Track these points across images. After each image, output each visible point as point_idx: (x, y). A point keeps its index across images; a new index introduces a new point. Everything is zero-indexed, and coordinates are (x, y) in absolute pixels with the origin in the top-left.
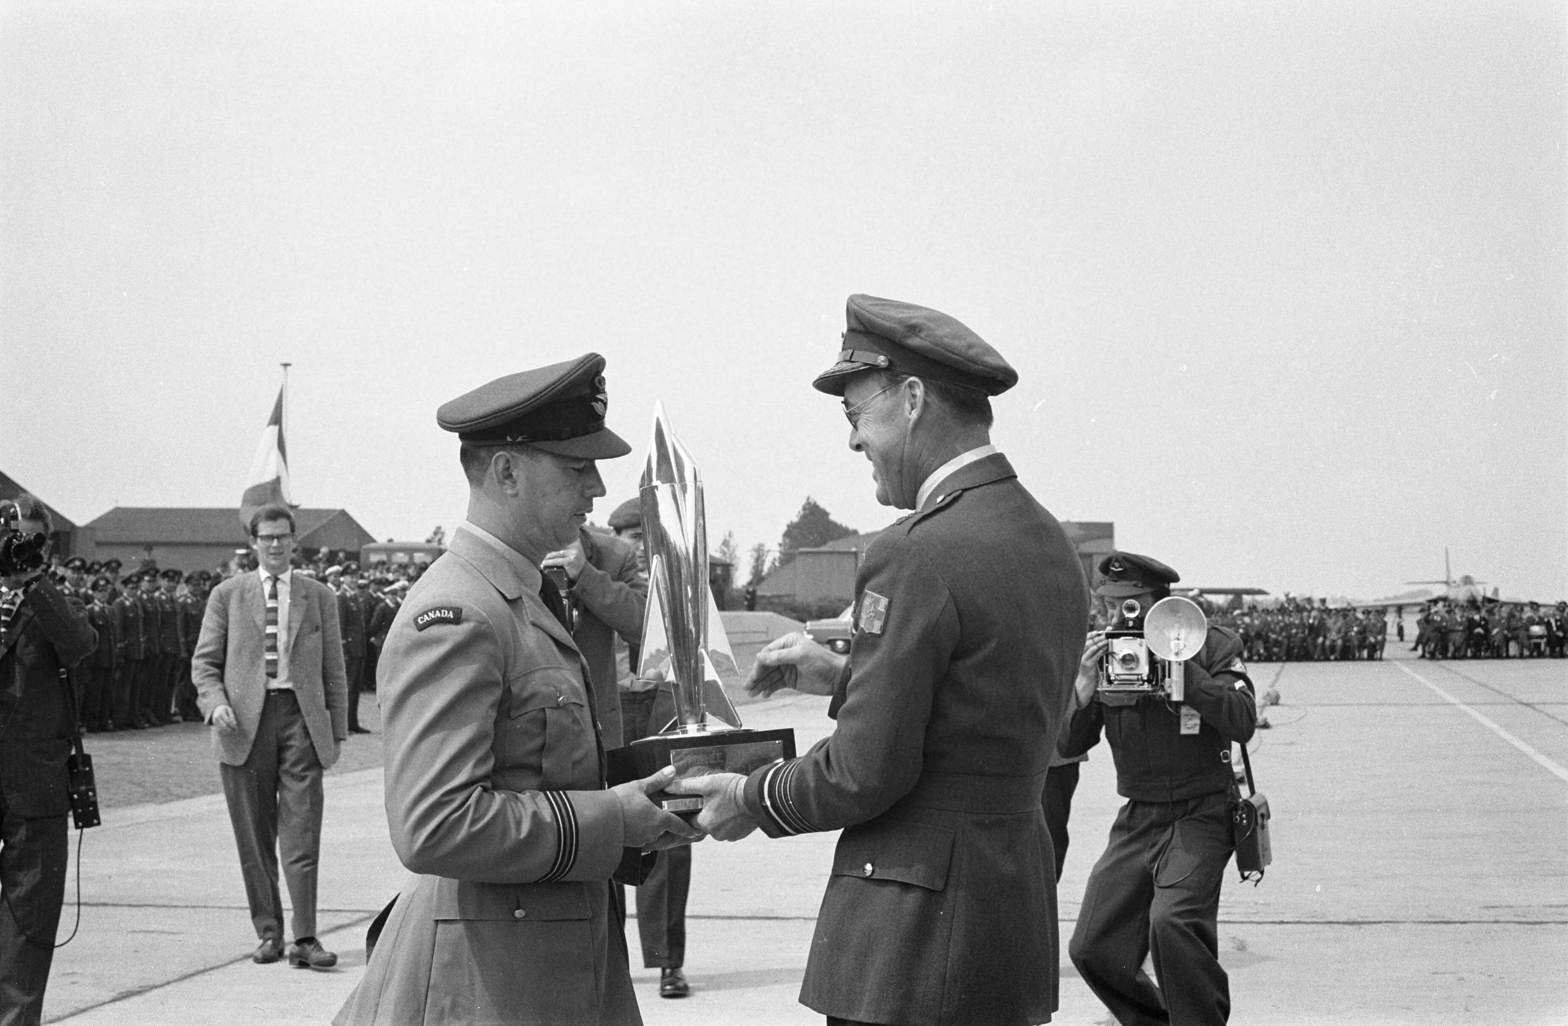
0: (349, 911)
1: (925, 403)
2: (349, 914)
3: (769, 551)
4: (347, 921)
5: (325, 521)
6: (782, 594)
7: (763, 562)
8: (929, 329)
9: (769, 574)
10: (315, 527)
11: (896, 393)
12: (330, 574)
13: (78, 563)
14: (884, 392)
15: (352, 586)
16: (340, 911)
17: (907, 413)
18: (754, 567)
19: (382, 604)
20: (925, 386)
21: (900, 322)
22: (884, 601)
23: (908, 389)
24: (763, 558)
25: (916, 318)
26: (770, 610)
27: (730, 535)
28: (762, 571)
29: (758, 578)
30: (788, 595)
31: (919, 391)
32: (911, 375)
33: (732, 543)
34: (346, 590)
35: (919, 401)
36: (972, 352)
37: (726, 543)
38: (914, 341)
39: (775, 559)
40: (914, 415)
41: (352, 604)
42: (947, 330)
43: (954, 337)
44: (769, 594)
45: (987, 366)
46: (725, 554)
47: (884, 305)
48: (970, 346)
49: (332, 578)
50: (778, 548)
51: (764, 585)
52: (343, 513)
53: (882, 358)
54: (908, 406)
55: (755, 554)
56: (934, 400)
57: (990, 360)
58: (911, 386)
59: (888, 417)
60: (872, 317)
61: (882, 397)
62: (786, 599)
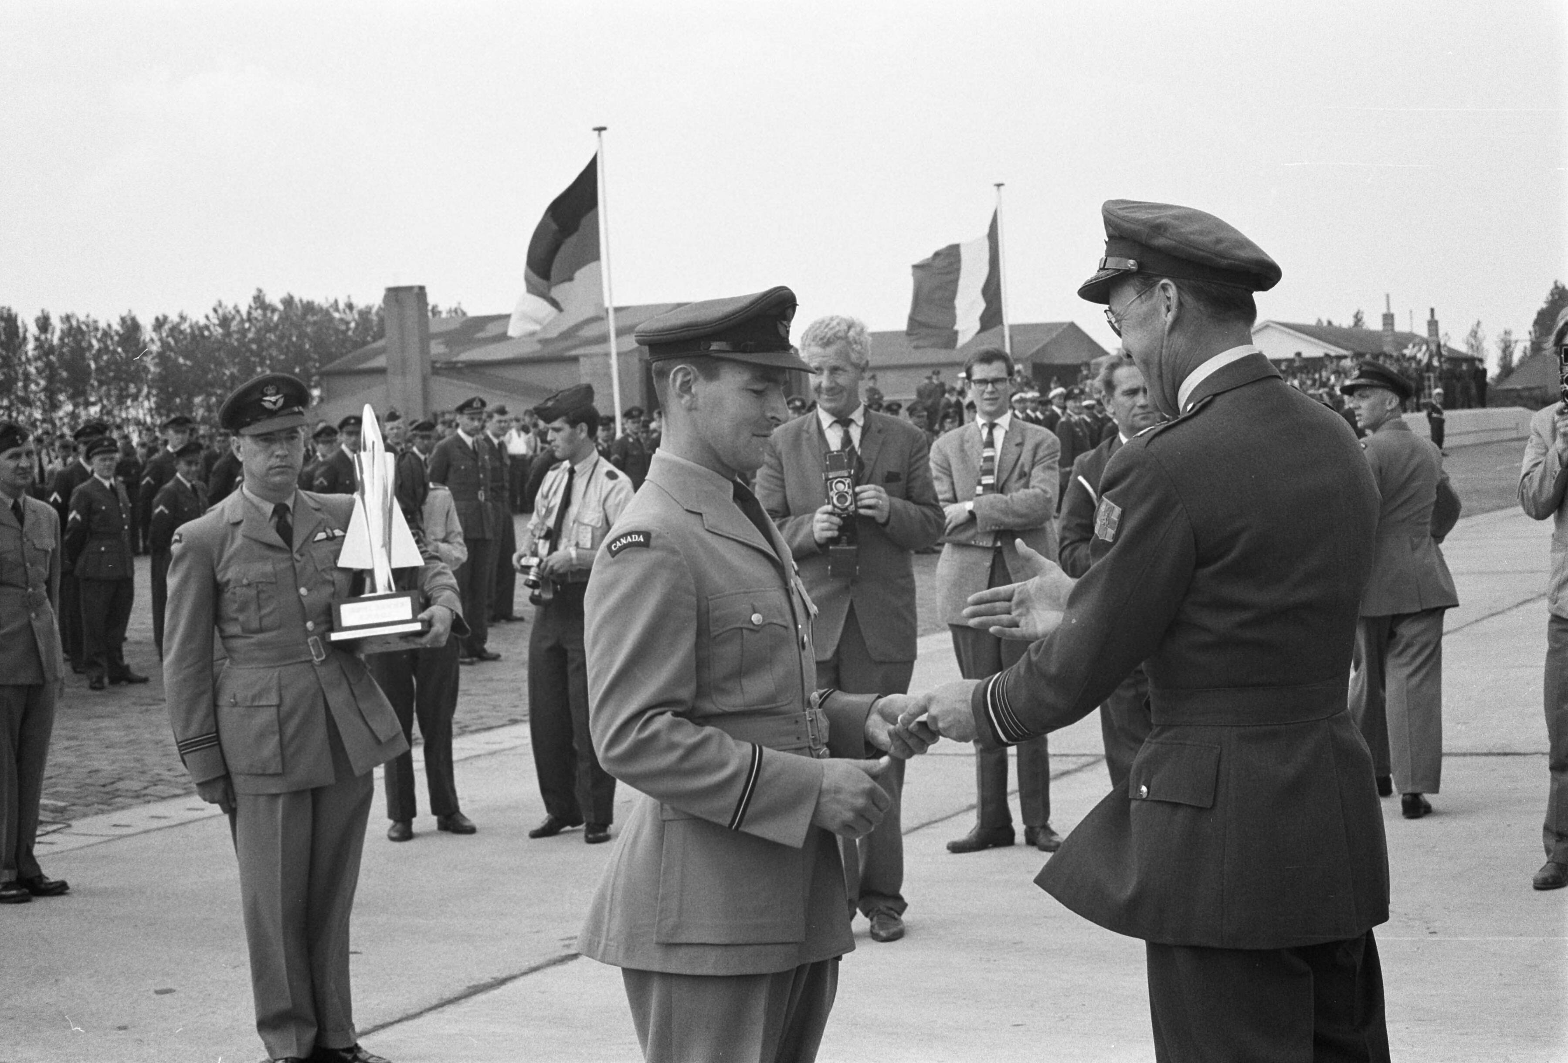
0: (1074, 756)
1: (1180, 304)
2: (1074, 759)
3: (1516, 342)
4: (1072, 767)
5: (1054, 335)
6: (1533, 385)
7: (1511, 354)
8: (1174, 227)
9: (1519, 367)
10: (1045, 342)
11: (1151, 297)
12: (1054, 397)
13: (798, 403)
14: (1140, 296)
15: (1076, 411)
16: (1067, 755)
17: (1164, 316)
18: (1501, 359)
19: (1110, 424)
20: (1178, 288)
21: (1144, 223)
22: (1118, 510)
23: (1162, 293)
24: (1511, 349)
25: (1163, 217)
26: (1520, 405)
27: (1479, 324)
28: (1511, 361)
29: (1507, 370)
30: (1539, 388)
31: (1172, 292)
32: (1162, 277)
33: (1480, 334)
34: (1070, 416)
35: (1174, 302)
36: (1220, 247)
37: (1474, 334)
38: (1160, 241)
39: (1525, 348)
40: (1170, 317)
41: (1078, 429)
42: (1196, 227)
43: (1201, 233)
44: (1519, 387)
45: (1239, 260)
46: (1472, 346)
47: (1133, 207)
48: (1219, 241)
49: (1056, 401)
50: (1528, 337)
51: (1513, 377)
52: (1072, 326)
53: (1132, 262)
54: (1163, 309)
55: (1502, 345)
56: (1189, 300)
57: (1243, 254)
58: (1164, 288)
59: (1145, 320)
60: (1119, 221)
61: (1138, 301)
62: (1537, 392)
